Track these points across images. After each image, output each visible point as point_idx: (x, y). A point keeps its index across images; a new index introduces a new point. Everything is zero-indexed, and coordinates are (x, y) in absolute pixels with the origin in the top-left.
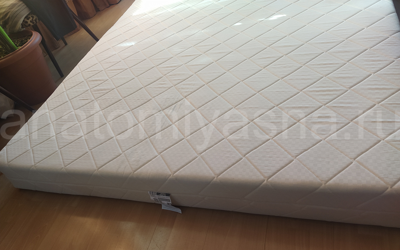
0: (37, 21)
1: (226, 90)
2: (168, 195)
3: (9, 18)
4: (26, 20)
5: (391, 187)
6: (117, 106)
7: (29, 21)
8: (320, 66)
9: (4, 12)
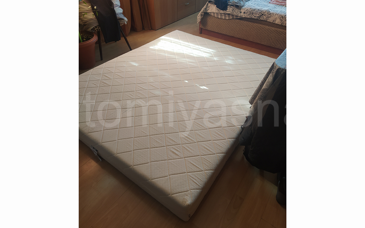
0: (100, 30)
1: (153, 114)
2: (97, 151)
3: (87, 24)
4: (95, 28)
5: (171, 195)
6: (105, 96)
7: (96, 29)
8: (197, 124)
9: (86, 21)
